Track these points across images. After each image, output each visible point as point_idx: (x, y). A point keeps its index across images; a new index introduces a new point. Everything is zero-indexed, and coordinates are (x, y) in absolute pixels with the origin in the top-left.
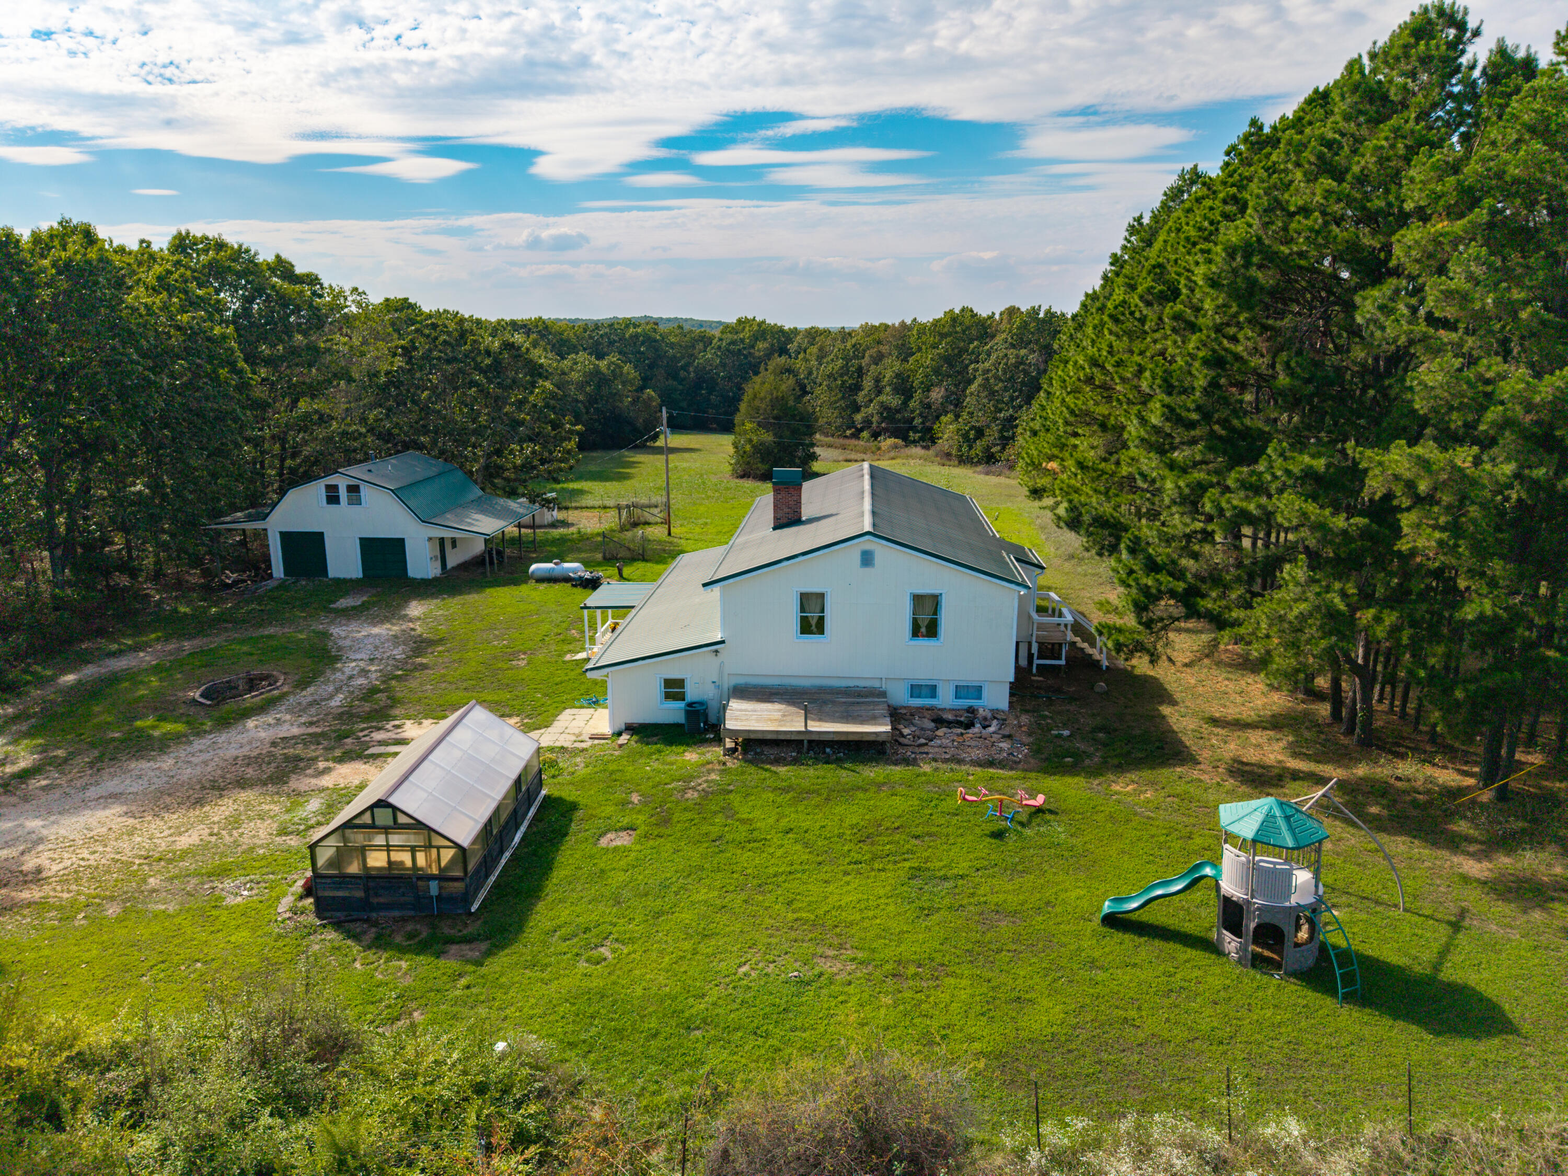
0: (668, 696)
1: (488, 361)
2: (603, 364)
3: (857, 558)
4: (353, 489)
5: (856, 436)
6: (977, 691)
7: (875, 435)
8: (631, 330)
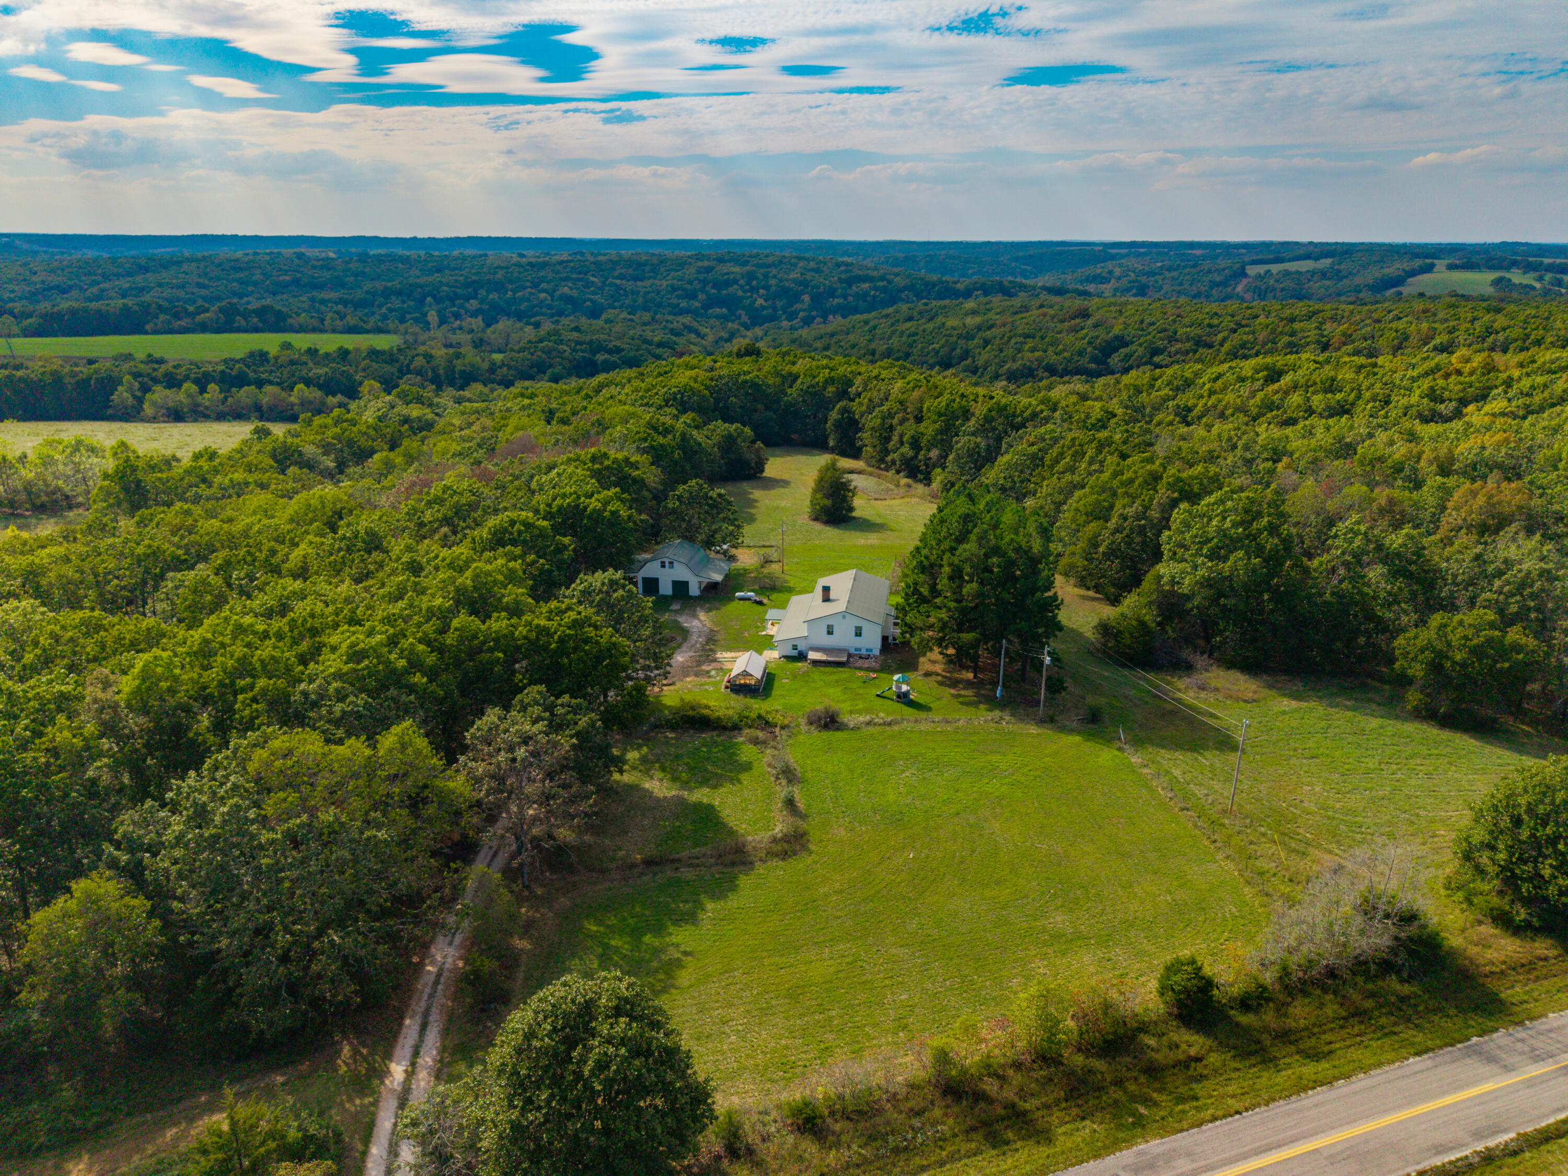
0: (793, 649)
3: (841, 617)
4: (671, 563)
5: (887, 469)
6: (871, 650)
7: (898, 472)
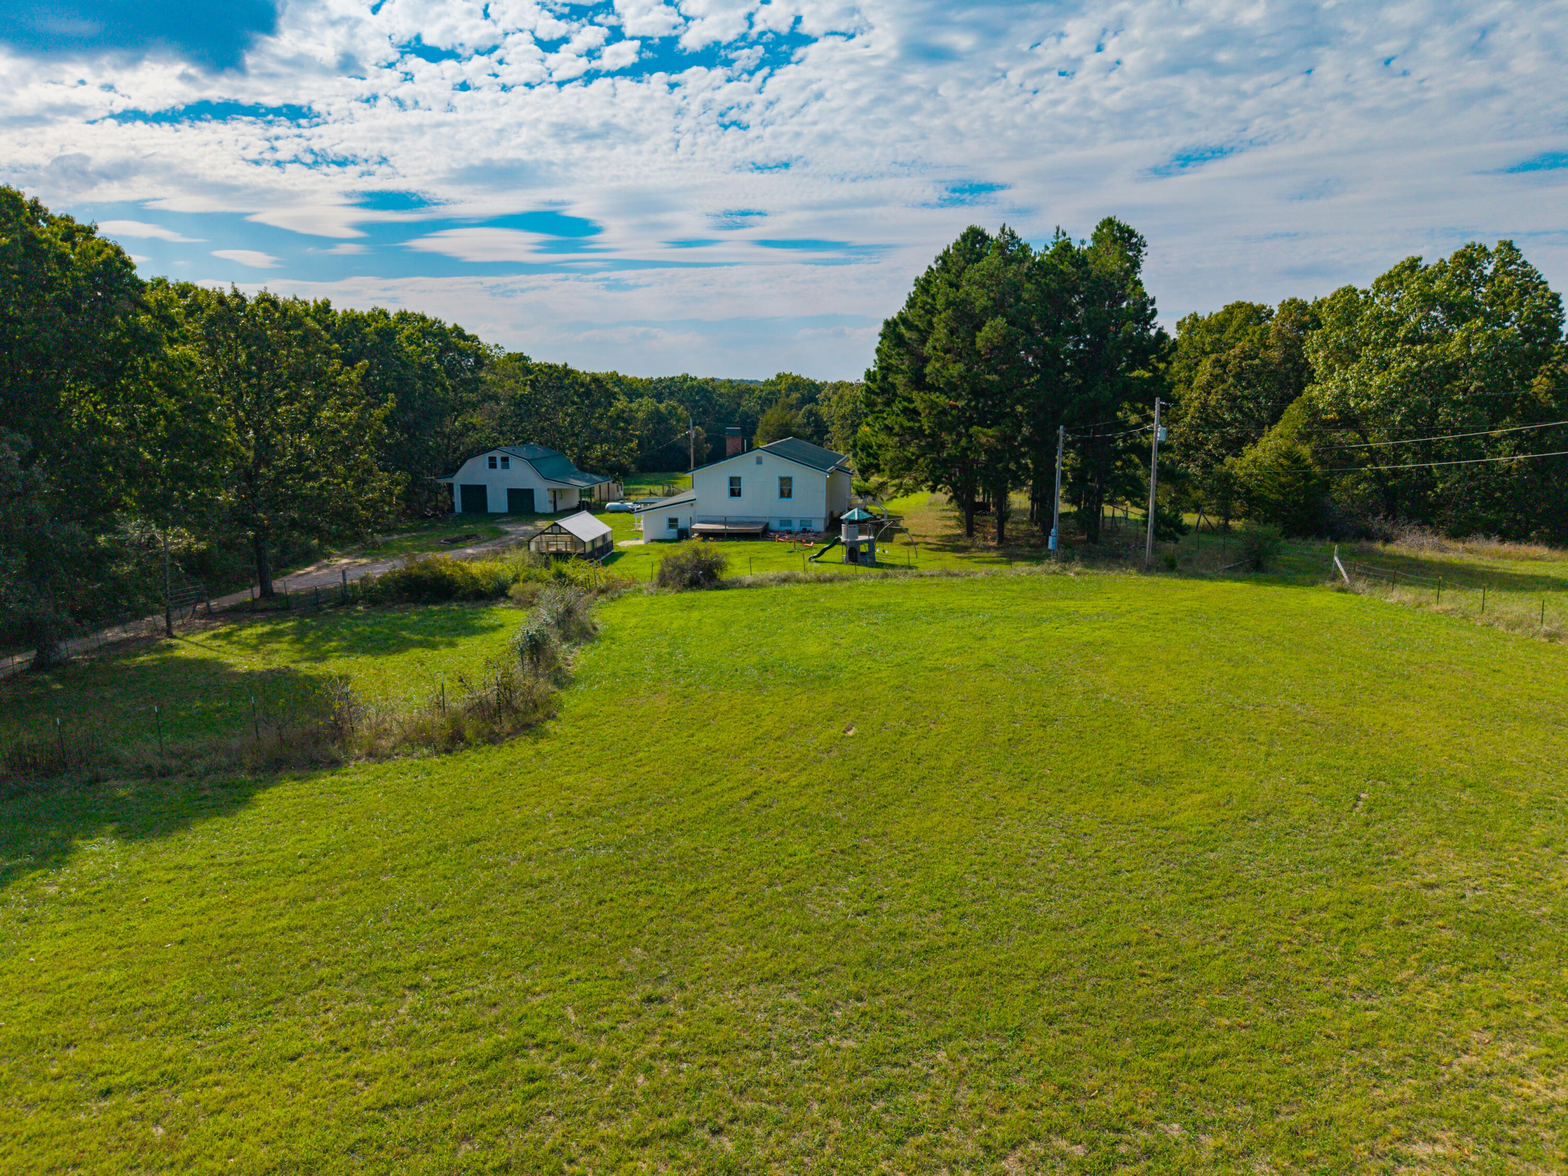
0: (671, 527)
1: (582, 390)
2: (662, 407)
3: (754, 461)
4: (505, 460)
6: (809, 522)
8: (689, 383)
